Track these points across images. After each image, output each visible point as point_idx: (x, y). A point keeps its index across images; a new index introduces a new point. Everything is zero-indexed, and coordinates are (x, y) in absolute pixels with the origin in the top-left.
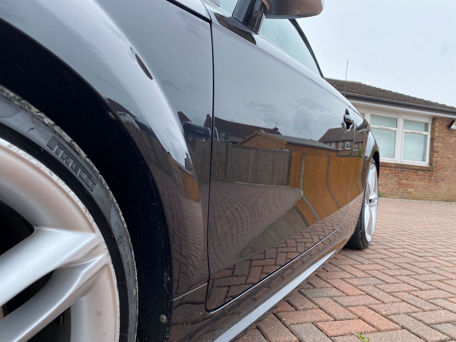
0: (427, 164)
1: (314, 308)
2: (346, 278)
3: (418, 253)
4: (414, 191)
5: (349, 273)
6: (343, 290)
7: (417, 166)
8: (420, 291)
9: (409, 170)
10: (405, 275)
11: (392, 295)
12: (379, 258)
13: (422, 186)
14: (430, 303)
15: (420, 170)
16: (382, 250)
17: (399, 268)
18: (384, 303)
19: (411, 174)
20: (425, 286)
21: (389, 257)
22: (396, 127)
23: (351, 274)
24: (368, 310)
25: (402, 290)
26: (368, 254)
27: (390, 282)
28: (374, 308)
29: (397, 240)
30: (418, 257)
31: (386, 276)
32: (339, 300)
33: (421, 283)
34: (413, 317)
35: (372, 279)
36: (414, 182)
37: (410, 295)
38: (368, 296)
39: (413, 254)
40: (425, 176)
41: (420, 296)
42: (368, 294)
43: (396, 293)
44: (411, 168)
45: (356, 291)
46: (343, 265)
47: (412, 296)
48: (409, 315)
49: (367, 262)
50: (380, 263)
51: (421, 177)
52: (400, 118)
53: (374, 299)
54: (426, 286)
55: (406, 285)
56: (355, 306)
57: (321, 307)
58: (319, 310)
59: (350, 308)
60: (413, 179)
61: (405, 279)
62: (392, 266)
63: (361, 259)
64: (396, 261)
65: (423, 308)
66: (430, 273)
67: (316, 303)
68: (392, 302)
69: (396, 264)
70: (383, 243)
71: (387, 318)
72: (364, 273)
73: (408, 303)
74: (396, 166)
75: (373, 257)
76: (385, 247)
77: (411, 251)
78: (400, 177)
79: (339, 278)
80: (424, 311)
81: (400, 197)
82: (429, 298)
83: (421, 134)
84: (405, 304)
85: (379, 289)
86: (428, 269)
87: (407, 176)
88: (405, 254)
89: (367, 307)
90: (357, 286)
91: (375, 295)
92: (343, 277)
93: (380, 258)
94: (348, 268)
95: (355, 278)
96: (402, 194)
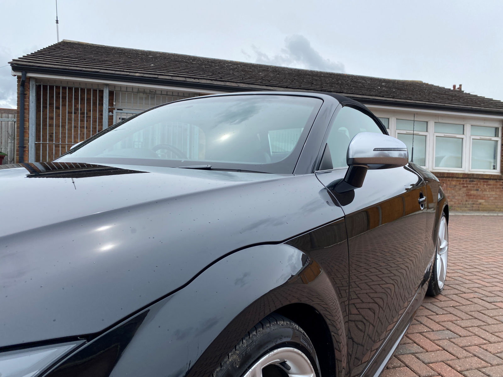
0: (499, 172)
1: (401, 366)
2: (423, 332)
3: (488, 298)
4: (485, 202)
5: (426, 326)
6: (422, 346)
7: (487, 175)
8: (489, 345)
9: (478, 180)
10: (476, 326)
11: (465, 350)
12: (451, 306)
13: (494, 196)
14: (498, 357)
15: (490, 179)
16: (454, 296)
17: (471, 317)
18: (459, 359)
19: (480, 184)
20: (493, 338)
21: (461, 304)
22: (463, 134)
23: (428, 327)
24: (446, 366)
25: (473, 344)
26: (441, 301)
27: (462, 335)
28: (450, 364)
29: (467, 282)
30: (488, 303)
31: (459, 329)
32: (420, 357)
33: (491, 334)
34: (483, 373)
35: (447, 332)
36: (484, 193)
37: (480, 349)
38: (444, 351)
39: (483, 300)
40: (496, 185)
41: (489, 350)
42: (444, 350)
43: (468, 347)
44: (480, 177)
45: (434, 346)
46: (419, 316)
47: (482, 350)
48: (480, 371)
49: (440, 312)
50: (453, 313)
51: (492, 186)
52: (467, 124)
53: (450, 354)
54: (495, 339)
55: (477, 338)
56: (434, 363)
57: (407, 364)
58: (406, 367)
59: (431, 365)
60: (483, 189)
61: (476, 330)
62: (464, 316)
63: (435, 309)
64: (467, 309)
65: (491, 362)
66: (498, 322)
67: (402, 361)
68: (466, 357)
69: (467, 313)
70: (454, 286)
71: (462, 374)
72: (439, 325)
73: (479, 357)
74: (464, 177)
75: (446, 306)
76: (457, 292)
77: (482, 296)
78: (469, 188)
79: (418, 332)
80: (492, 365)
81: (469, 209)
82: (496, 352)
83: (490, 140)
84: (476, 358)
85: (454, 343)
86: (497, 318)
87: (476, 187)
88: (476, 300)
89: (444, 363)
90: (434, 340)
91: (450, 350)
92: (421, 331)
93: (453, 307)
94: (424, 320)
95: (432, 331)
96: (472, 205)
